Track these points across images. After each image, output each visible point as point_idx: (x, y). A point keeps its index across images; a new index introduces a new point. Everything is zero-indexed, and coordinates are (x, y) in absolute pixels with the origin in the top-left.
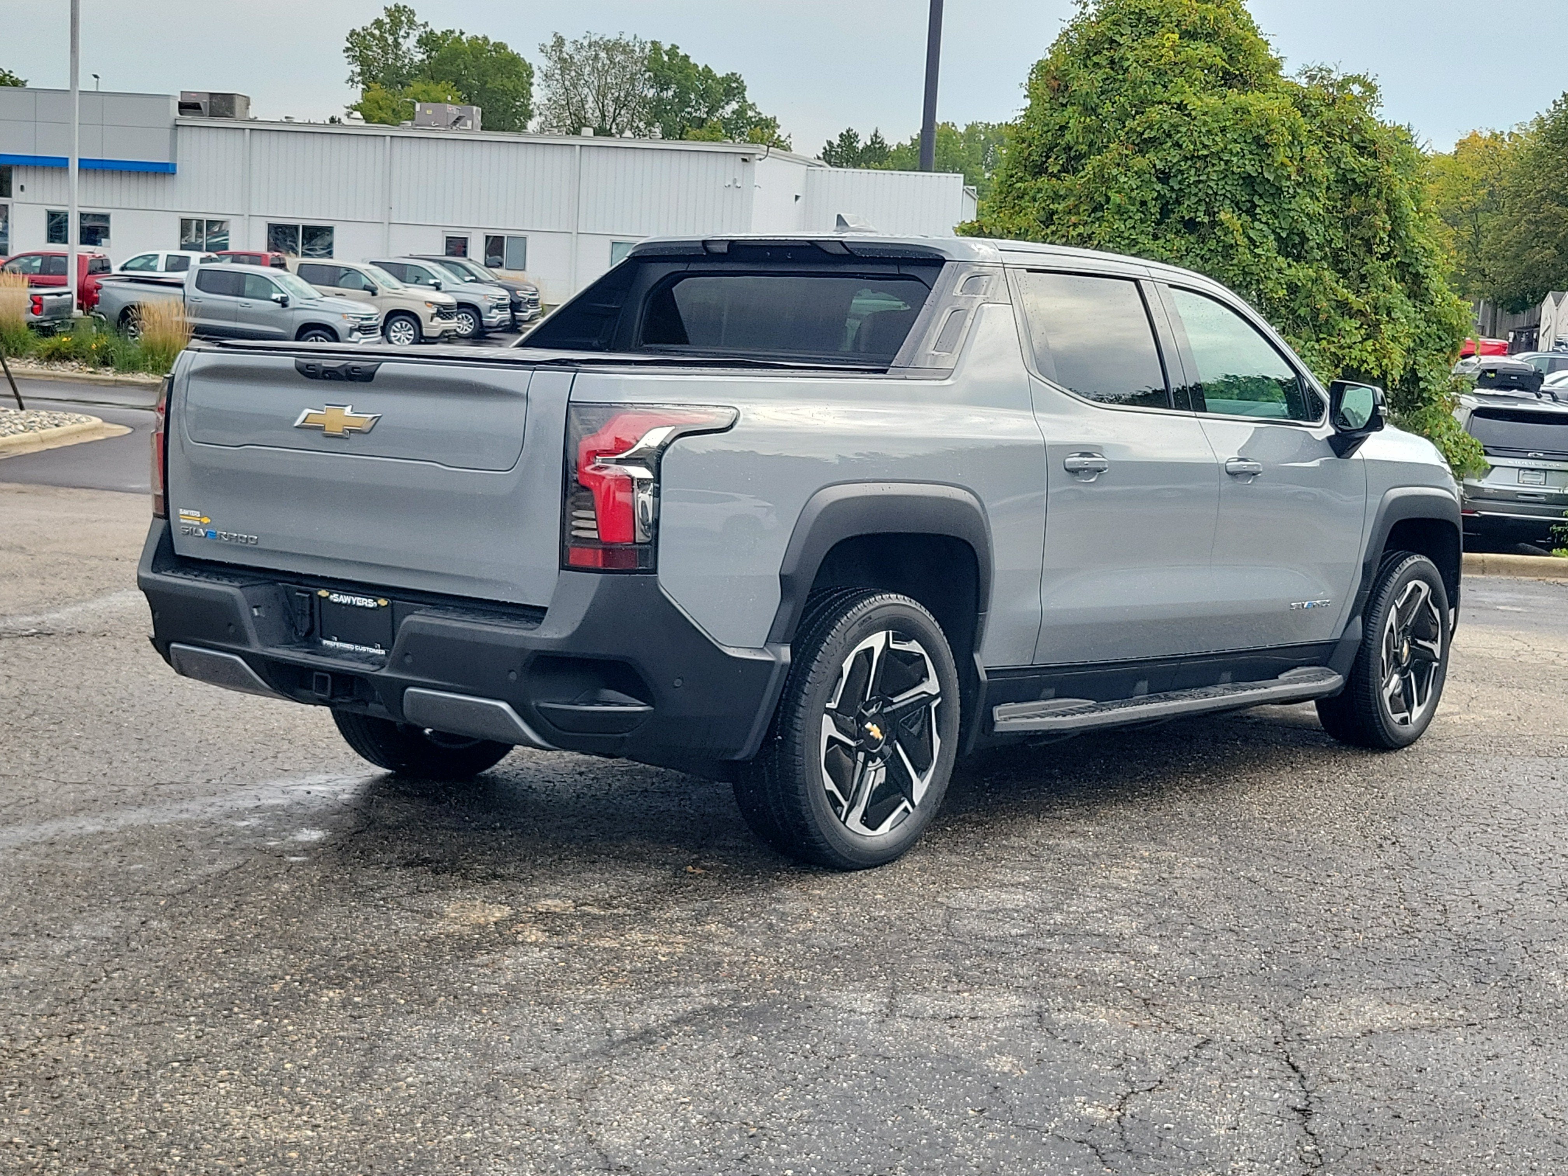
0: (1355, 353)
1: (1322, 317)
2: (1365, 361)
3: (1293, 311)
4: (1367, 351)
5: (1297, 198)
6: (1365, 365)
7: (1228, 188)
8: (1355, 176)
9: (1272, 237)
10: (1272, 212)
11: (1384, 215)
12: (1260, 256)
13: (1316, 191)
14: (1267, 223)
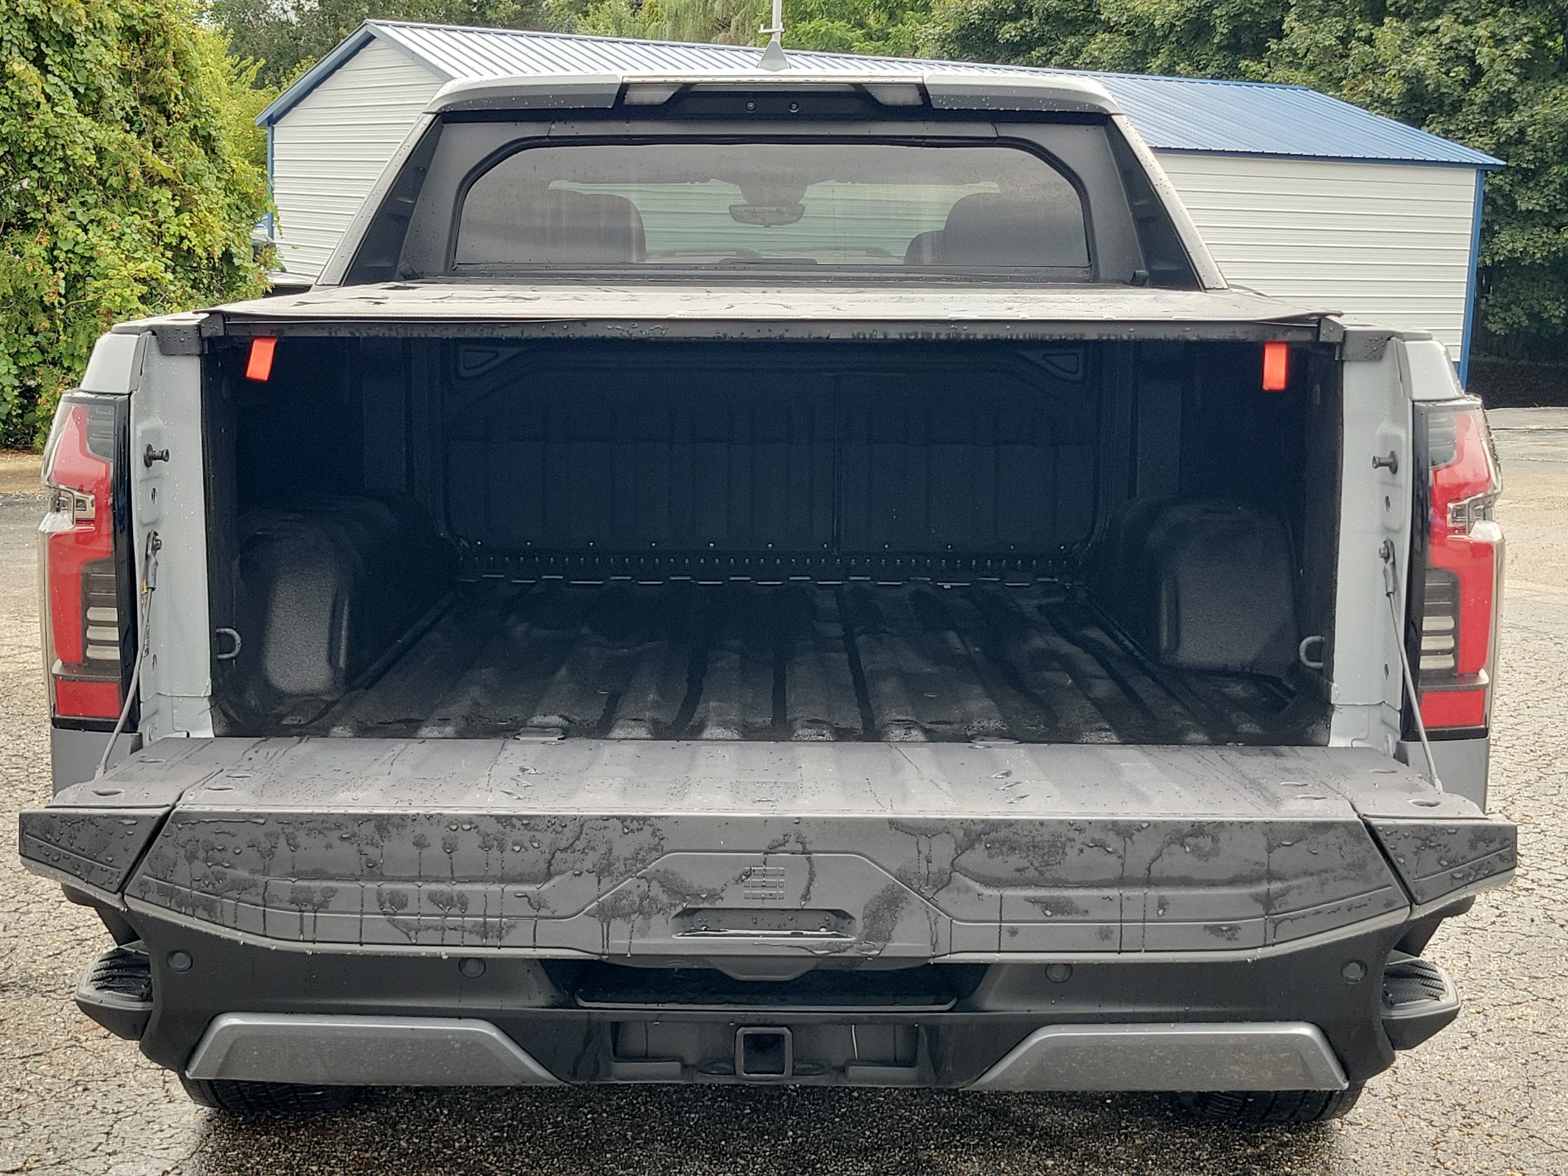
0: (174, 229)
1: (133, 188)
2: (186, 237)
3: (102, 182)
4: (184, 225)
5: (90, 47)
6: (186, 242)
7: (15, 33)
8: (135, 22)
9: (70, 94)
10: (63, 63)
11: (173, 69)
12: (62, 115)
13: (108, 39)
14: (59, 76)
